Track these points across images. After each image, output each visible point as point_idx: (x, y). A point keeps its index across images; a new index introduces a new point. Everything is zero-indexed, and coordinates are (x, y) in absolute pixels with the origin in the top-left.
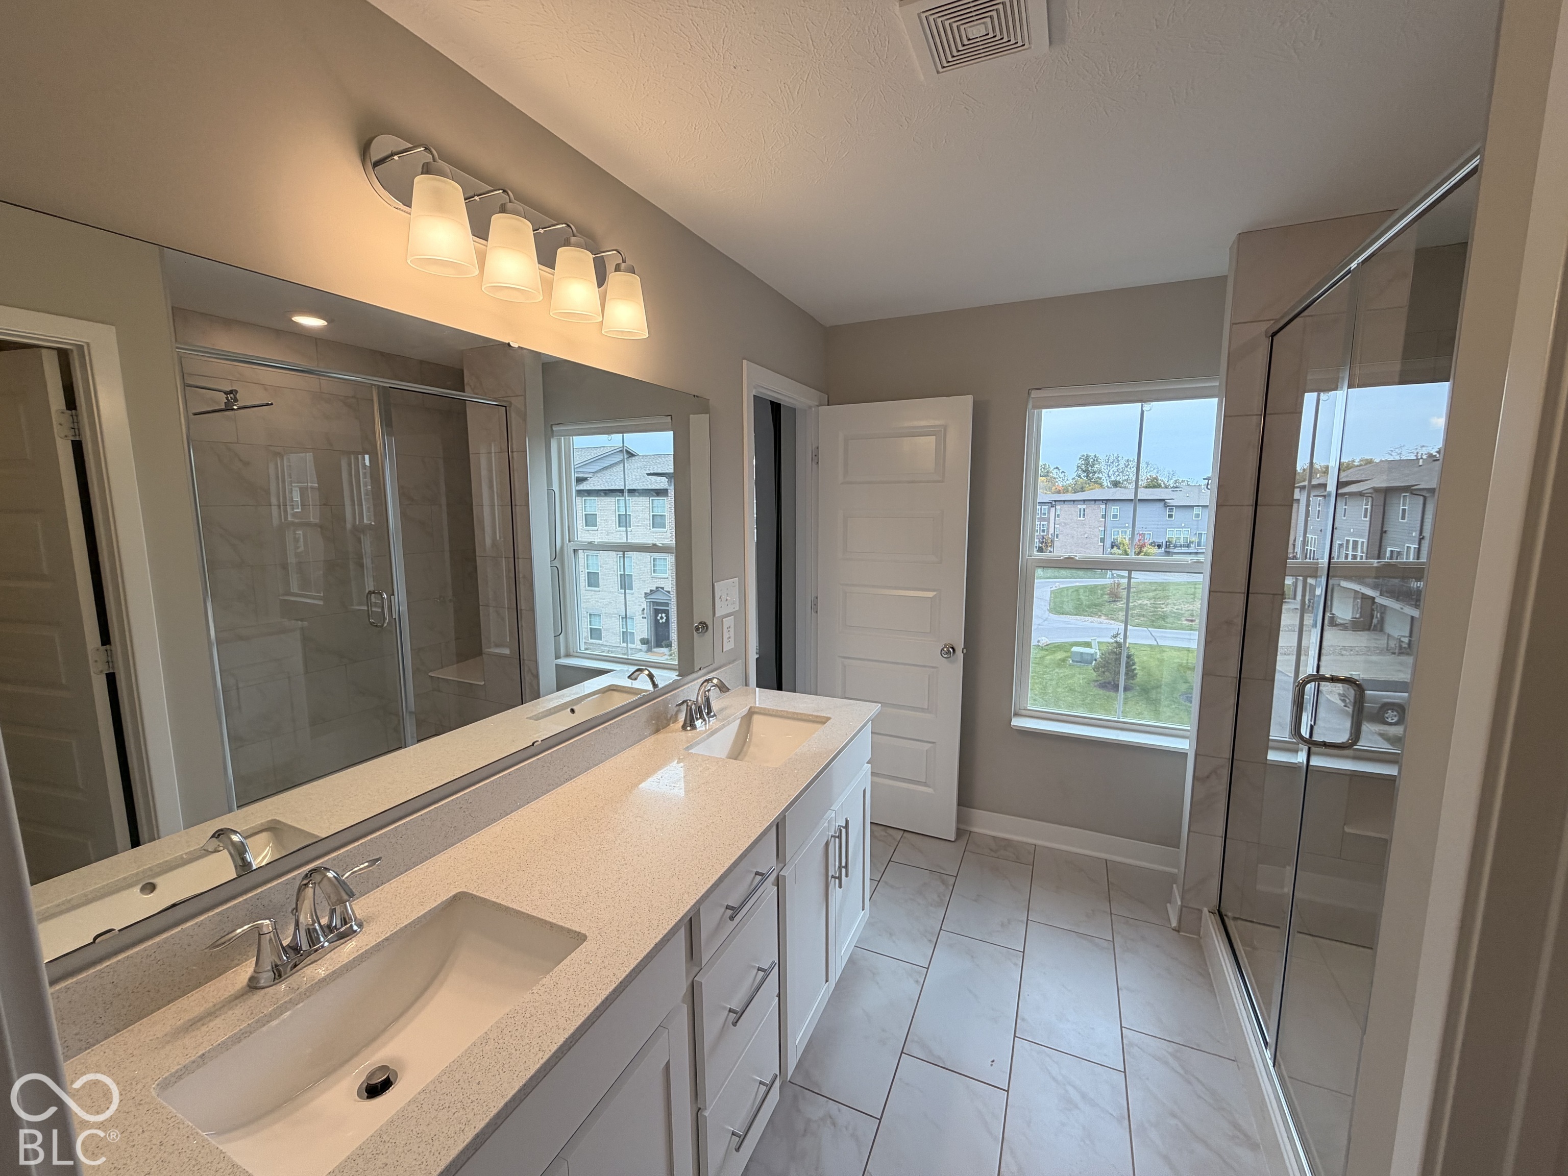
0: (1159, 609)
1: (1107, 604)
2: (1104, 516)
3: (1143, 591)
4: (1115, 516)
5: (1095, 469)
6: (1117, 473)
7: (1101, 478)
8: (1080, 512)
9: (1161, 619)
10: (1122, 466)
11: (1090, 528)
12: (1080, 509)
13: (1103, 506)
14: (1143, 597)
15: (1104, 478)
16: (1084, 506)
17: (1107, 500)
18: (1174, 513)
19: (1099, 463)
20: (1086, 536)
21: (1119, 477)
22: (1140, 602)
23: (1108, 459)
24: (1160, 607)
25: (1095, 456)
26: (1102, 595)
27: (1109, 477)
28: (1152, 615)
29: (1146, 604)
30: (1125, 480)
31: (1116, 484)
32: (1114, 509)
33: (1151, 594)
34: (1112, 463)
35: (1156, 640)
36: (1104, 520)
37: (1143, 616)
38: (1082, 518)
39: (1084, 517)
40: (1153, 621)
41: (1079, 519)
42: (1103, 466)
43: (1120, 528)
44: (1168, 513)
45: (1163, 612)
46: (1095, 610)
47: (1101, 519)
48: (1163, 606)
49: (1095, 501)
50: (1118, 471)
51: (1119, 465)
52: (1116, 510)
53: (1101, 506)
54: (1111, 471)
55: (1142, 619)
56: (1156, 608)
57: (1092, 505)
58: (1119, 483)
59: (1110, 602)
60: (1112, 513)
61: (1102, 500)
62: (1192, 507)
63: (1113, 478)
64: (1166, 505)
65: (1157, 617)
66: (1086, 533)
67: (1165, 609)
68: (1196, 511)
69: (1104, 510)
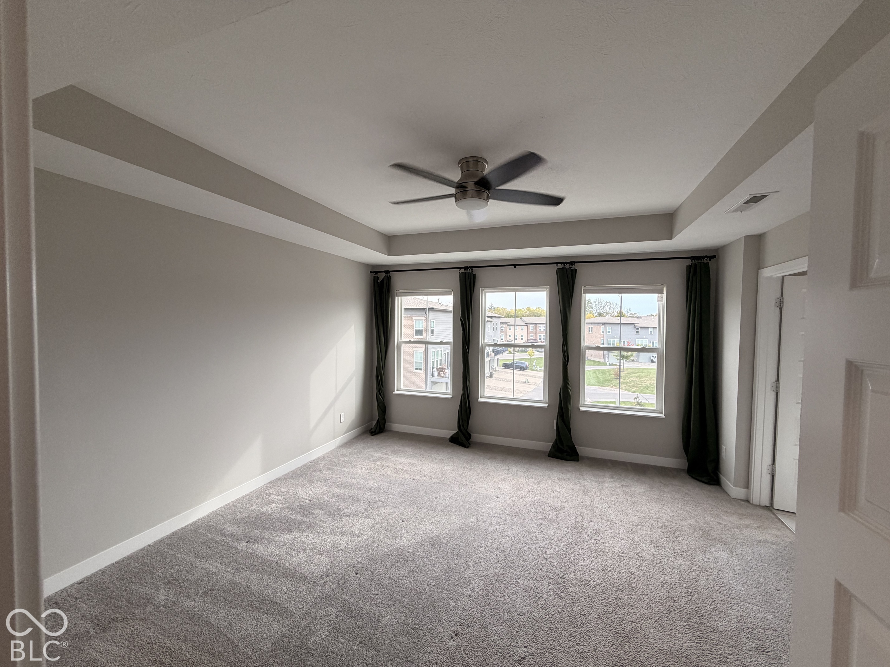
0: (643, 383)
1: (614, 380)
2: (603, 332)
3: (631, 373)
4: (609, 332)
5: (589, 306)
6: (601, 309)
7: (592, 311)
8: (590, 329)
9: (646, 389)
10: (603, 305)
11: (596, 338)
12: (590, 328)
13: (603, 326)
14: (633, 376)
15: (594, 311)
16: (592, 326)
17: (605, 323)
18: (639, 331)
19: (591, 303)
20: (594, 342)
21: (602, 311)
22: (632, 379)
23: (596, 301)
24: (644, 382)
25: (589, 299)
26: (610, 375)
27: (597, 311)
28: (640, 387)
29: (636, 380)
30: (605, 313)
31: (600, 315)
32: (608, 328)
33: (637, 375)
34: (598, 303)
35: (647, 400)
36: (603, 334)
37: (636, 387)
38: (591, 333)
39: (592, 332)
40: (642, 390)
41: (589, 333)
42: (593, 305)
43: (612, 338)
44: (636, 331)
45: (646, 385)
46: (608, 383)
47: (602, 333)
48: (645, 381)
49: (598, 323)
50: (601, 308)
51: (601, 304)
52: (609, 329)
53: (601, 326)
54: (598, 307)
55: (636, 388)
56: (641, 382)
57: (596, 326)
58: (602, 314)
59: (615, 379)
60: (607, 330)
61: (602, 323)
62: (648, 327)
63: (598, 311)
64: (635, 327)
65: (643, 387)
66: (593, 341)
67: (647, 383)
68: (651, 330)
69: (603, 329)
